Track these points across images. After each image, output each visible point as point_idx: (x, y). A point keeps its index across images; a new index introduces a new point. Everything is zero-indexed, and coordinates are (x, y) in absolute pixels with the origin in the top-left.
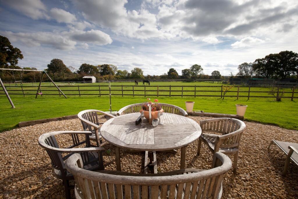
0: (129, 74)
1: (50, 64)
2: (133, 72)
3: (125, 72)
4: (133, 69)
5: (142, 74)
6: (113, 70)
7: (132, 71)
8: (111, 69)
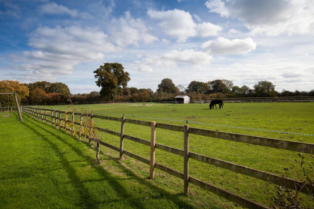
0: (250, 91)
1: (160, 84)
2: (257, 88)
3: (245, 88)
4: (257, 84)
5: (273, 89)
6: (228, 86)
7: (255, 87)
8: (224, 85)
